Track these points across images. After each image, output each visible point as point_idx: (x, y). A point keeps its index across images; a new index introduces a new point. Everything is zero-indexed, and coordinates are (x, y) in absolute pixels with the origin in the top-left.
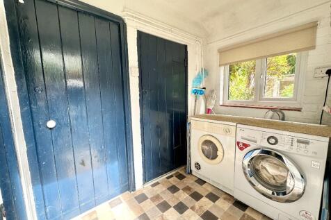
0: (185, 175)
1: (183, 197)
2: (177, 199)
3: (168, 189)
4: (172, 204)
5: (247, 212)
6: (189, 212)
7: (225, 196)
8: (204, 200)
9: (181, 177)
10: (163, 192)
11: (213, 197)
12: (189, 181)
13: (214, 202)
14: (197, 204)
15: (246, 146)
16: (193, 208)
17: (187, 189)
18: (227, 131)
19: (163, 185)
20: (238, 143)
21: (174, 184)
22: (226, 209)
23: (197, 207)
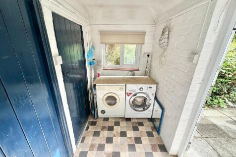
0: (95, 120)
1: (105, 134)
2: (104, 137)
3: (94, 136)
4: (104, 142)
5: (132, 121)
6: (114, 139)
7: (121, 119)
8: (115, 127)
9: (94, 124)
10: (93, 140)
11: (117, 124)
12: (100, 123)
13: (119, 125)
14: (114, 132)
15: (131, 94)
16: (114, 136)
17: (103, 128)
18: (121, 89)
19: (88, 136)
20: (127, 93)
21: (94, 130)
22: (125, 125)
23: (116, 134)
